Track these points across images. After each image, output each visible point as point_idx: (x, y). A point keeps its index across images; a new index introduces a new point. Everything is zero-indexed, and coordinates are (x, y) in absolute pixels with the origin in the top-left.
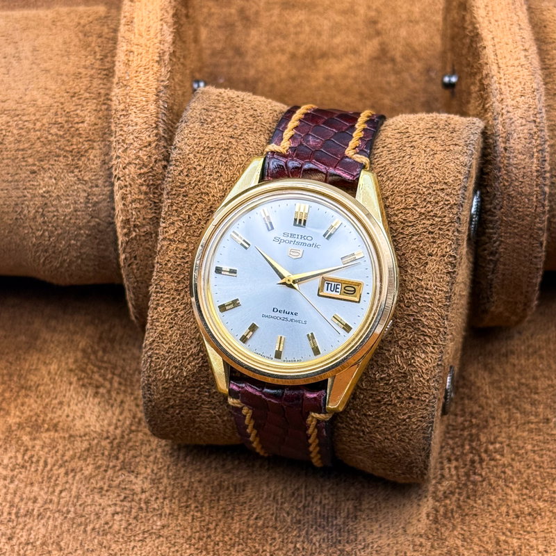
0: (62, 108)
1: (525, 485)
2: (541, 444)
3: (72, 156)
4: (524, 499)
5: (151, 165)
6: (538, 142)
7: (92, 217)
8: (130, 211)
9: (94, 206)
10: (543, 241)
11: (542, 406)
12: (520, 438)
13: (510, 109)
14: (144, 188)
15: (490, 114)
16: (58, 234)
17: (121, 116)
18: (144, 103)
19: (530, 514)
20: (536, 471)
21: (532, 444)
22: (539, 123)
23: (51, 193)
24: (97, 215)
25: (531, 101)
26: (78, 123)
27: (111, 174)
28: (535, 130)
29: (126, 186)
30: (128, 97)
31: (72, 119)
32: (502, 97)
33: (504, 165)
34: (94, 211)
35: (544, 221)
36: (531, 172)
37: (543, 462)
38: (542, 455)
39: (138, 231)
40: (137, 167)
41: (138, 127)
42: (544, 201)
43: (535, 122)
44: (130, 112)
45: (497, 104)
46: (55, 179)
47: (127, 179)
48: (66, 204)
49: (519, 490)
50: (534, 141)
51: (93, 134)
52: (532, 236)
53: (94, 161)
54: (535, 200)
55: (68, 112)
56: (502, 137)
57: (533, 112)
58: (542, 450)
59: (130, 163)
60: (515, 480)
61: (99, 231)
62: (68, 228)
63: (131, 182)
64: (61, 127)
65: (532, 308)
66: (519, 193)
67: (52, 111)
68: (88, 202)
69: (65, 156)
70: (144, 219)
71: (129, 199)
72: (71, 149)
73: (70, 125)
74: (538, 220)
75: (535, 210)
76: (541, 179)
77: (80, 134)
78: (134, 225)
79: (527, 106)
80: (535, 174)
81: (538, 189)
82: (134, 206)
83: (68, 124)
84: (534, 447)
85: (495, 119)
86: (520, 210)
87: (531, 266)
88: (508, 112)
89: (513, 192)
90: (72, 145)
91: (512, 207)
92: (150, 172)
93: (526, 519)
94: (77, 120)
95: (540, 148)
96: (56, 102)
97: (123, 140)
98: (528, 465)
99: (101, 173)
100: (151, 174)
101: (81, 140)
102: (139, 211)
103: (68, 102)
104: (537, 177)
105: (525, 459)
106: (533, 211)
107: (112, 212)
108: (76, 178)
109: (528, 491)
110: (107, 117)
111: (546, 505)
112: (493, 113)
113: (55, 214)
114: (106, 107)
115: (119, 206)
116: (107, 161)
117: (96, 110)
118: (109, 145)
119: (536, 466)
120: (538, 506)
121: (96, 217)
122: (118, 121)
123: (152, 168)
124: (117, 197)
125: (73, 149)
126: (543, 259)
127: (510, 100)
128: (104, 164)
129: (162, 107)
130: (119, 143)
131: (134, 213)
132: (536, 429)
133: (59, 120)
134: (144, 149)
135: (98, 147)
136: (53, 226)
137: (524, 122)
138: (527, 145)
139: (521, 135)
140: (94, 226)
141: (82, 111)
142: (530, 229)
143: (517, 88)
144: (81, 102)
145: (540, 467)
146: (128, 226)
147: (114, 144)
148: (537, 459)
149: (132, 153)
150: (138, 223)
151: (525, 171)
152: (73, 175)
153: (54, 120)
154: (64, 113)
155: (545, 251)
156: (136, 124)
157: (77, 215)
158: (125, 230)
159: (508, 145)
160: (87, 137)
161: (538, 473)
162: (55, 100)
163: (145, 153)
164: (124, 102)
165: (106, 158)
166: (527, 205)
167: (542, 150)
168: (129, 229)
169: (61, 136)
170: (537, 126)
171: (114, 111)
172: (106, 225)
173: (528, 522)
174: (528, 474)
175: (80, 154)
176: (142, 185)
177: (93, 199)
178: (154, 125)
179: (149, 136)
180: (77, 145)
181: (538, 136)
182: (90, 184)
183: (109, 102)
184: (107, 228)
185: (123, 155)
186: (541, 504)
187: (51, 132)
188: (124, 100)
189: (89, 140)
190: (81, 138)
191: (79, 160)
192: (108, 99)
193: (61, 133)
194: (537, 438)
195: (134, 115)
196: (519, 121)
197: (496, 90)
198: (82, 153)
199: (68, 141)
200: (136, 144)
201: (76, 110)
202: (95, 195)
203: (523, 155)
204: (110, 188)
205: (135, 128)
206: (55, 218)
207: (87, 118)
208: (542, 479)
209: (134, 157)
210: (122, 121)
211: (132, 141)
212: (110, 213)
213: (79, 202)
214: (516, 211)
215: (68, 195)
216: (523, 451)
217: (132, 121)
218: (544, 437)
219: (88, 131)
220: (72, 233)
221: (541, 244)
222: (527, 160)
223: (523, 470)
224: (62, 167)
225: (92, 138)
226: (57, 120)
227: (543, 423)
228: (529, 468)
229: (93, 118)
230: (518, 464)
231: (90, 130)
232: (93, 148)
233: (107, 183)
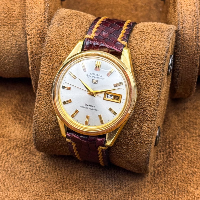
0: (6, 6)
1: (190, 162)
2: (197, 146)
3: (10, 25)
4: (189, 168)
5: (42, 30)
6: (196, 24)
7: (18, 51)
8: (33, 48)
9: (19, 46)
10: (197, 64)
11: (198, 130)
12: (188, 143)
13: (185, 11)
14: (39, 39)
15: (176, 13)
16: (4, 57)
17: (30, 9)
18: (40, 4)
19: (191, 174)
20: (194, 156)
21: (193, 145)
22: (197, 17)
23: (1, 40)
24: (20, 50)
25: (194, 7)
26: (12, 12)
27: (26, 33)
28: (195, 19)
29: (32, 38)
30: (33, 2)
31: (10, 10)
32: (182, 6)
33: (182, 34)
34: (19, 48)
35: (198, 57)
36: (193, 37)
37: (198, 153)
38: (197, 150)
39: (36, 56)
40: (37, 30)
41: (37, 14)
42: (198, 48)
43: (195, 16)
44: (33, 7)
45: (179, 9)
46: (3, 35)
47: (32, 35)
48: (8, 45)
49: (187, 164)
50: (194, 24)
51: (19, 16)
52: (193, 63)
53: (19, 27)
54: (194, 48)
55: (8, 7)
56: (181, 22)
57: (194, 12)
58: (197, 148)
59: (33, 29)
60: (186, 160)
61: (21, 56)
62: (8, 55)
63: (34, 36)
64: (6, 13)
65: (194, 91)
66: (188, 45)
67: (2, 7)
68: (16, 44)
69: (7, 25)
70: (39, 51)
71: (33, 43)
72: (10, 23)
73: (9, 13)
74: (195, 56)
75: (195, 52)
76: (197, 40)
77: (14, 16)
78: (35, 54)
79: (192, 9)
80: (195, 37)
81: (196, 43)
82: (35, 46)
83: (8, 13)
84: (194, 146)
85: (179, 15)
86: (188, 52)
87: (193, 74)
88: (184, 12)
89: (185, 45)
90: (10, 21)
91: (185, 51)
92: (42, 32)
93: (190, 176)
94: (12, 11)
95: (196, 27)
96: (4, 3)
97: (31, 19)
98: (191, 154)
99: (22, 33)
100: (42, 33)
101: (14, 19)
102: (37, 48)
103: (9, 3)
104: (195, 39)
105: (190, 152)
106: (194, 53)
107: (26, 48)
108: (12, 35)
109: (191, 164)
110: (25, 10)
111: (198, 170)
112: (178, 12)
113: (3, 49)
114: (24, 5)
115: (29, 46)
116: (24, 28)
117: (20, 7)
118: (25, 21)
119: (195, 154)
120: (195, 170)
121: (20, 51)
122: (28, 11)
123: (42, 31)
124: (28, 42)
125: (11, 23)
126: (198, 72)
127: (185, 7)
128: (23, 29)
129: (47, 6)
130: (29, 20)
131: (35, 49)
132: (195, 139)
133: (5, 11)
134: (39, 23)
135: (21, 22)
136: (2, 54)
137: (190, 16)
138: (191, 26)
139: (189, 22)
140: (19, 54)
141: (14, 7)
142: (192, 60)
143: (188, 2)
144: (14, 3)
145: (196, 155)
146: (32, 54)
147: (27, 20)
148: (195, 151)
149: (34, 24)
150: (37, 53)
151: (190, 36)
152: (11, 33)
153: (3, 11)
154: (7, 8)
155: (198, 69)
156: (36, 13)
157: (12, 49)
158: (31, 56)
159: (183, 26)
160: (16, 18)
161: (195, 157)
162: (4, 2)
163: (39, 24)
164: (31, 4)
165: (24, 26)
166: (191, 50)
167: (198, 28)
168: (33, 55)
169: (5, 17)
170: (195, 18)
171: (27, 7)
172: (23, 53)
173: (191, 177)
174: (192, 157)
175: (13, 25)
176: (38, 38)
177: (18, 43)
178: (43, 13)
179: (41, 18)
180: (12, 21)
181: (196, 22)
182: (17, 37)
183: (25, 3)
184: (24, 55)
185: (30, 25)
186: (196, 170)
187: (2, 15)
188: (31, 3)
189: (17, 19)
190: (14, 18)
191: (13, 27)
192: (25, 2)
193: (6, 16)
194: (195, 143)
195: (35, 9)
196: (188, 16)
197: (179, 3)
198: (14, 24)
199: (9, 19)
200: (36, 21)
201: (12, 7)
202: (19, 41)
203: (190, 30)
204: (25, 39)
205: (35, 14)
206: (3, 51)
207: (16, 10)
208: (197, 159)
209: (35, 26)
210: (30, 11)
211: (34, 20)
212: (25, 49)
213: (13, 44)
214: (186, 52)
215: (8, 41)
216: (190, 148)
217: (34, 11)
218: (198, 143)
219: (16, 15)
220: (10, 57)
221: (197, 66)
222: (191, 32)
223: (189, 156)
224: (6, 30)
225: (18, 18)
226: (4, 10)
227: (198, 137)
228: (192, 155)
229: (19, 10)
230: (188, 153)
231: (17, 15)
232: (19, 22)
233: (24, 37)
